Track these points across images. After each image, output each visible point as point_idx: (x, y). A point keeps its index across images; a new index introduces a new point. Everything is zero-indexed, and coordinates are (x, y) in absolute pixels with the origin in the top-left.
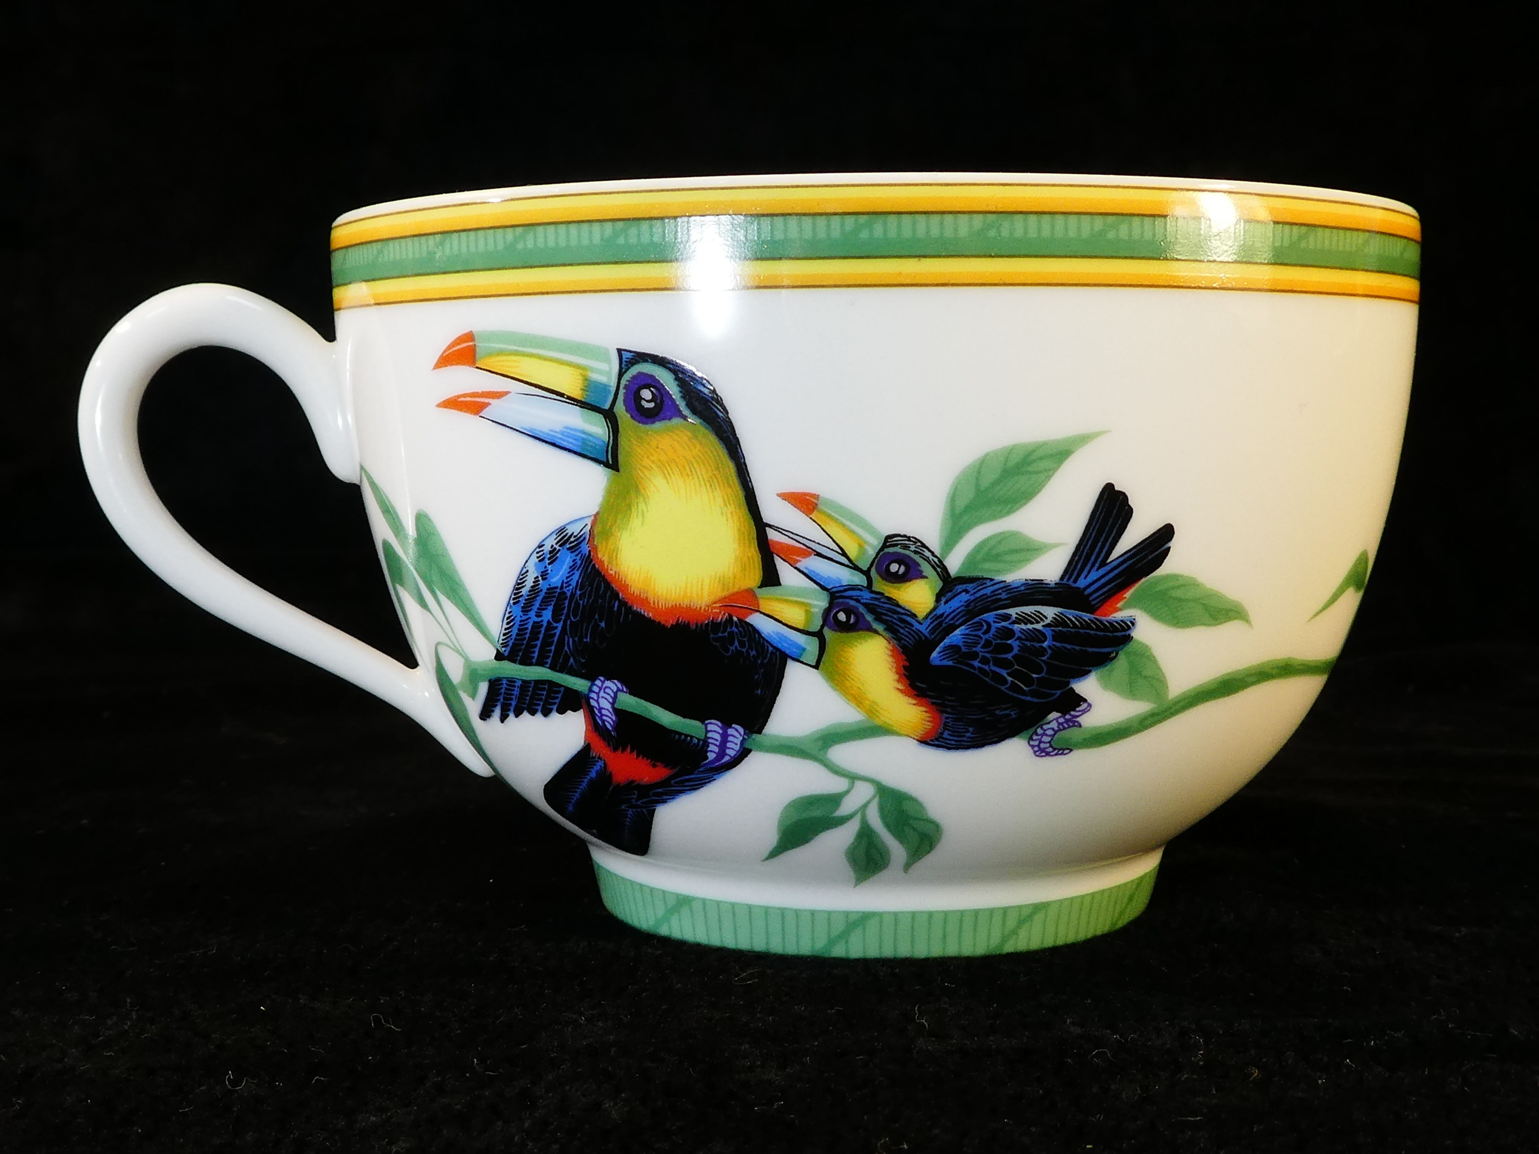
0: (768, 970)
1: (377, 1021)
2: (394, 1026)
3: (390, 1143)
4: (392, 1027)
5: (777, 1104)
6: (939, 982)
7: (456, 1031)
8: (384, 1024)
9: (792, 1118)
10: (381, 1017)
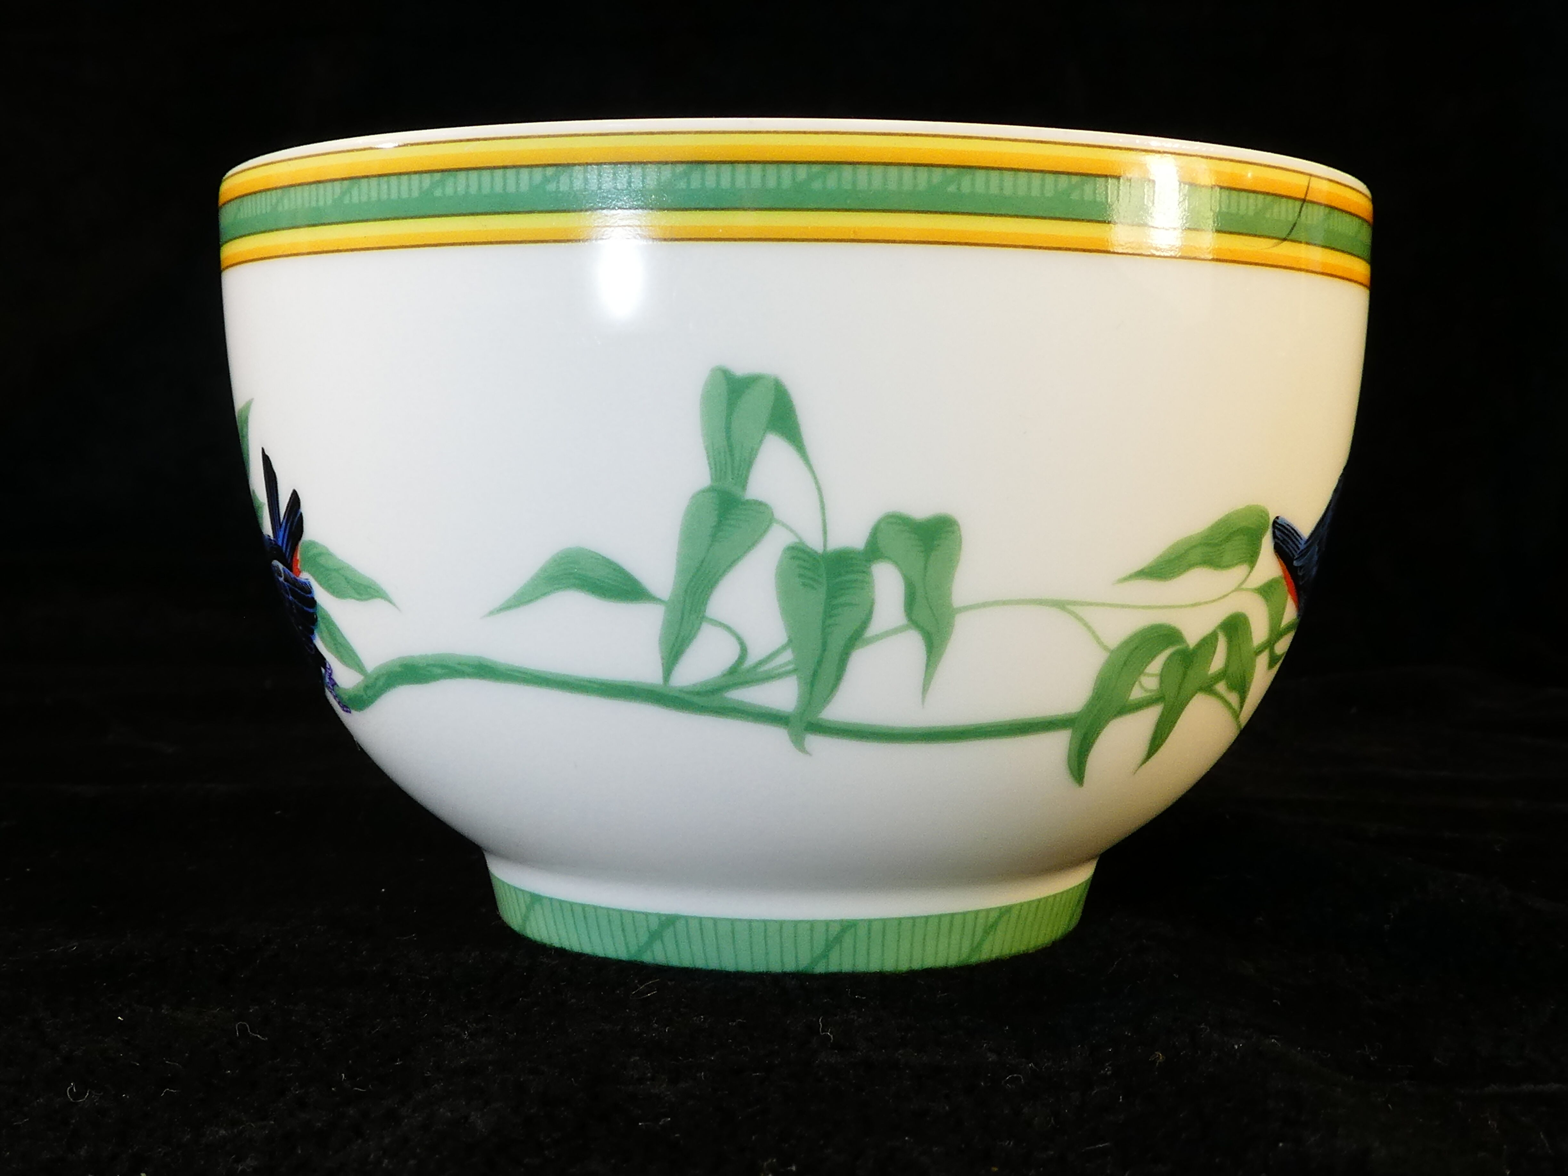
0: (669, 983)
1: (243, 1030)
2: (260, 1035)
3: (238, 1161)
4: (259, 1036)
5: (664, 1121)
6: (849, 995)
7: (328, 1040)
8: (251, 1033)
9: (677, 1137)
10: (248, 1026)
